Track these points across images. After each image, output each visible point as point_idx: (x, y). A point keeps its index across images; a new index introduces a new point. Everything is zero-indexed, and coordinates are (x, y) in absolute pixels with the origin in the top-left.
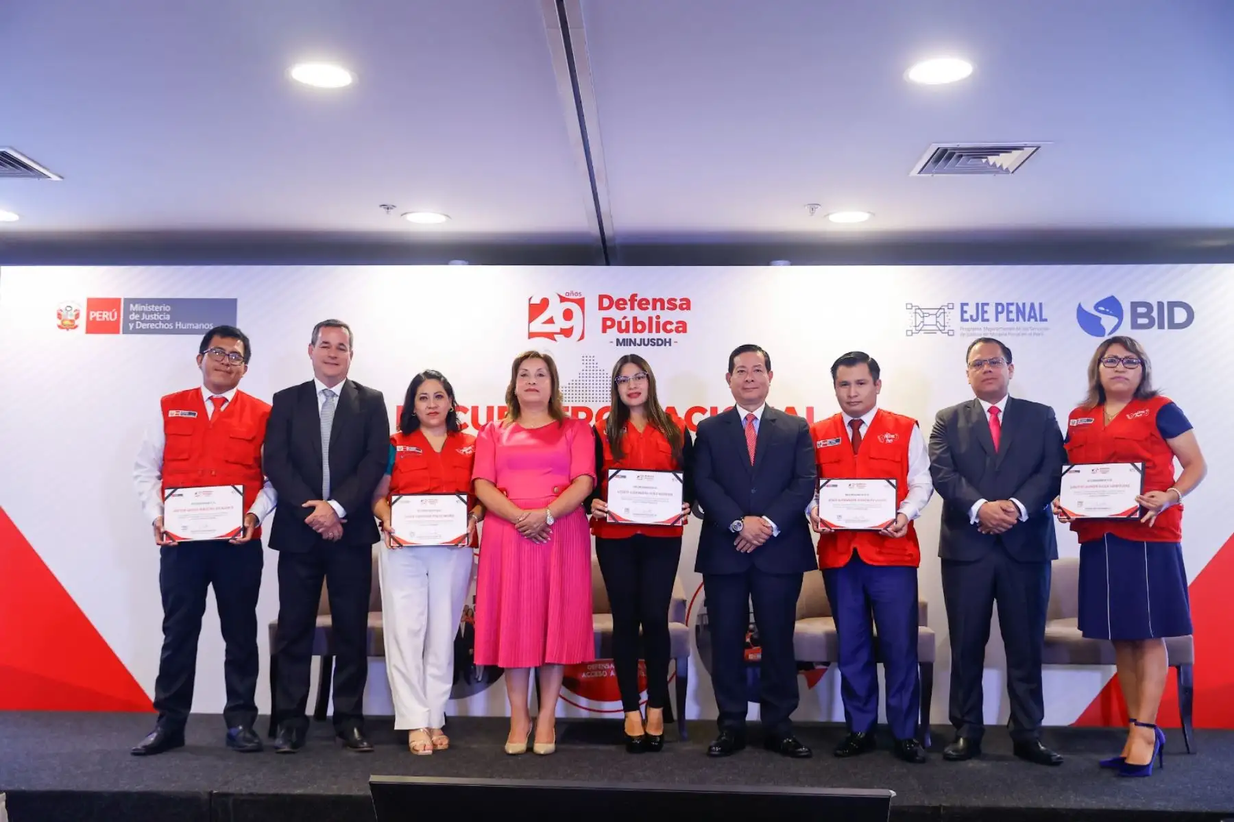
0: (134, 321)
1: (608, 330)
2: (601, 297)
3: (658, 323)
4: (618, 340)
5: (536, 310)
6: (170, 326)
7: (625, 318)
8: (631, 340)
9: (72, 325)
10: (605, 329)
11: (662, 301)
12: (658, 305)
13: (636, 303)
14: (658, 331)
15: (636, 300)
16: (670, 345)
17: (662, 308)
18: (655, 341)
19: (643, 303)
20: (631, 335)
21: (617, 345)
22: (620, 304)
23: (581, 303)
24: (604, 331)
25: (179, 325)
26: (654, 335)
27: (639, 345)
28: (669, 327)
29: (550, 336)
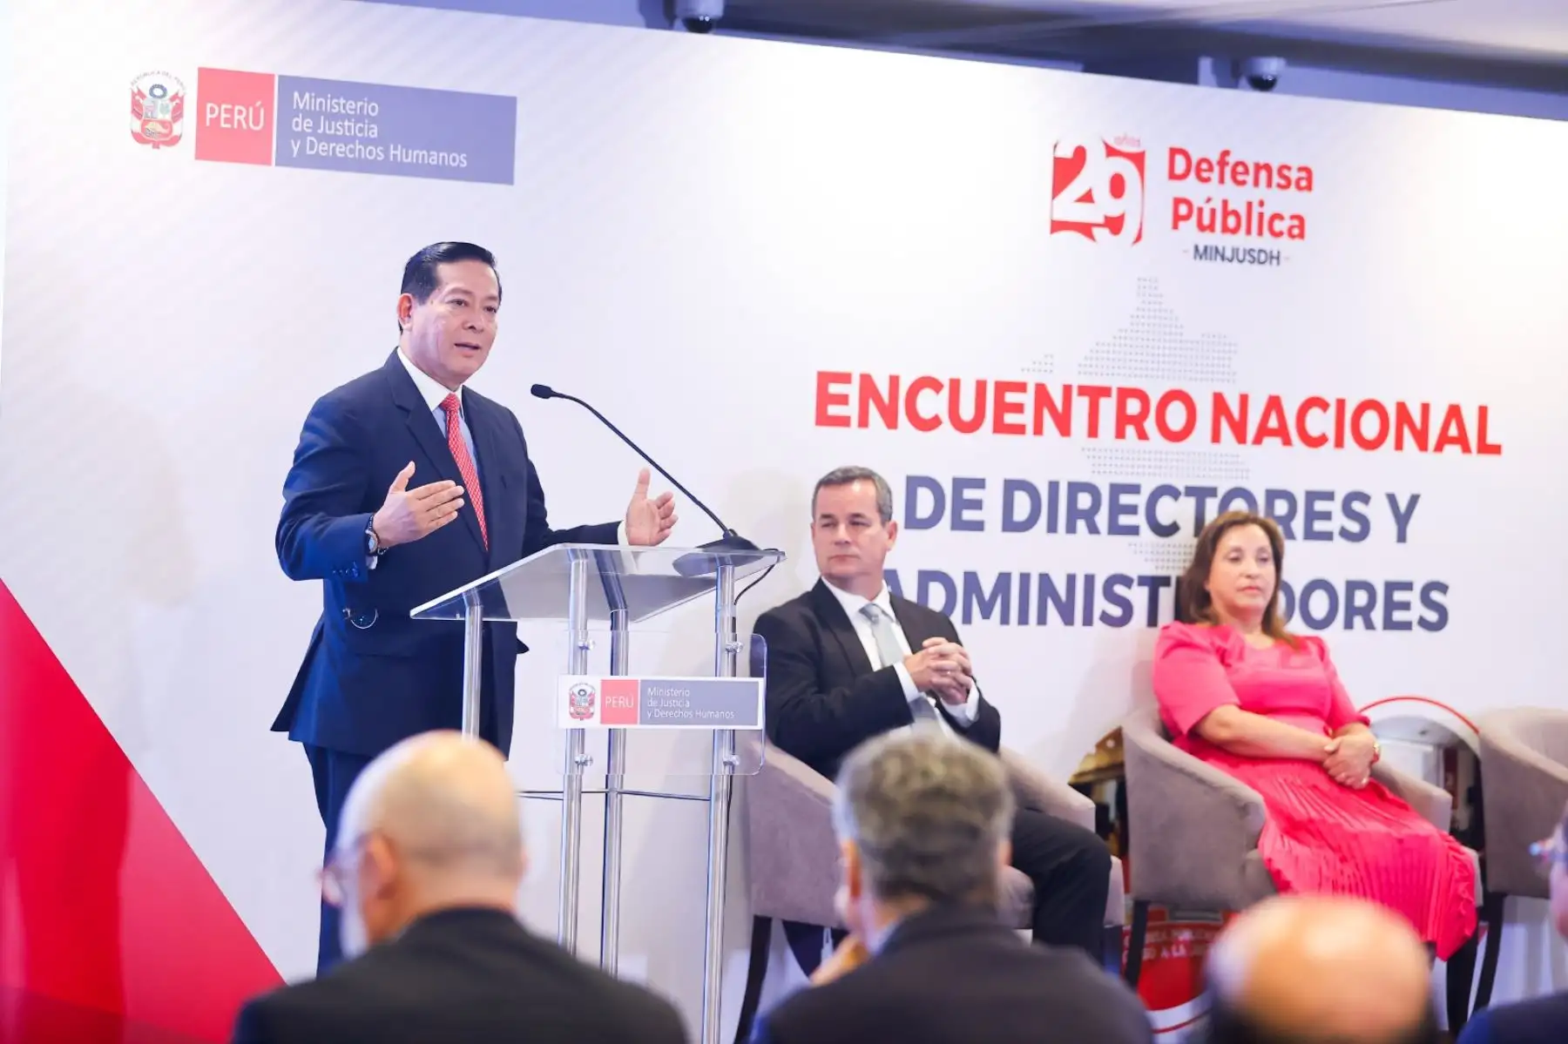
0: (302, 136)
1: (1182, 224)
2: (1174, 152)
3: (1261, 215)
4: (1196, 248)
5: (1066, 170)
6: (377, 153)
7: (1209, 200)
8: (1217, 249)
9: (166, 135)
10: (1177, 219)
11: (1268, 168)
12: (1263, 175)
13: (1228, 170)
14: (1260, 233)
15: (1227, 164)
16: (1278, 263)
17: (1269, 184)
18: (1256, 255)
19: (1238, 173)
20: (1217, 239)
21: (1195, 258)
22: (1199, 169)
23: (1138, 159)
24: (1175, 227)
25: (397, 152)
26: (1254, 242)
27: (1231, 261)
28: (1278, 225)
29: (1085, 229)
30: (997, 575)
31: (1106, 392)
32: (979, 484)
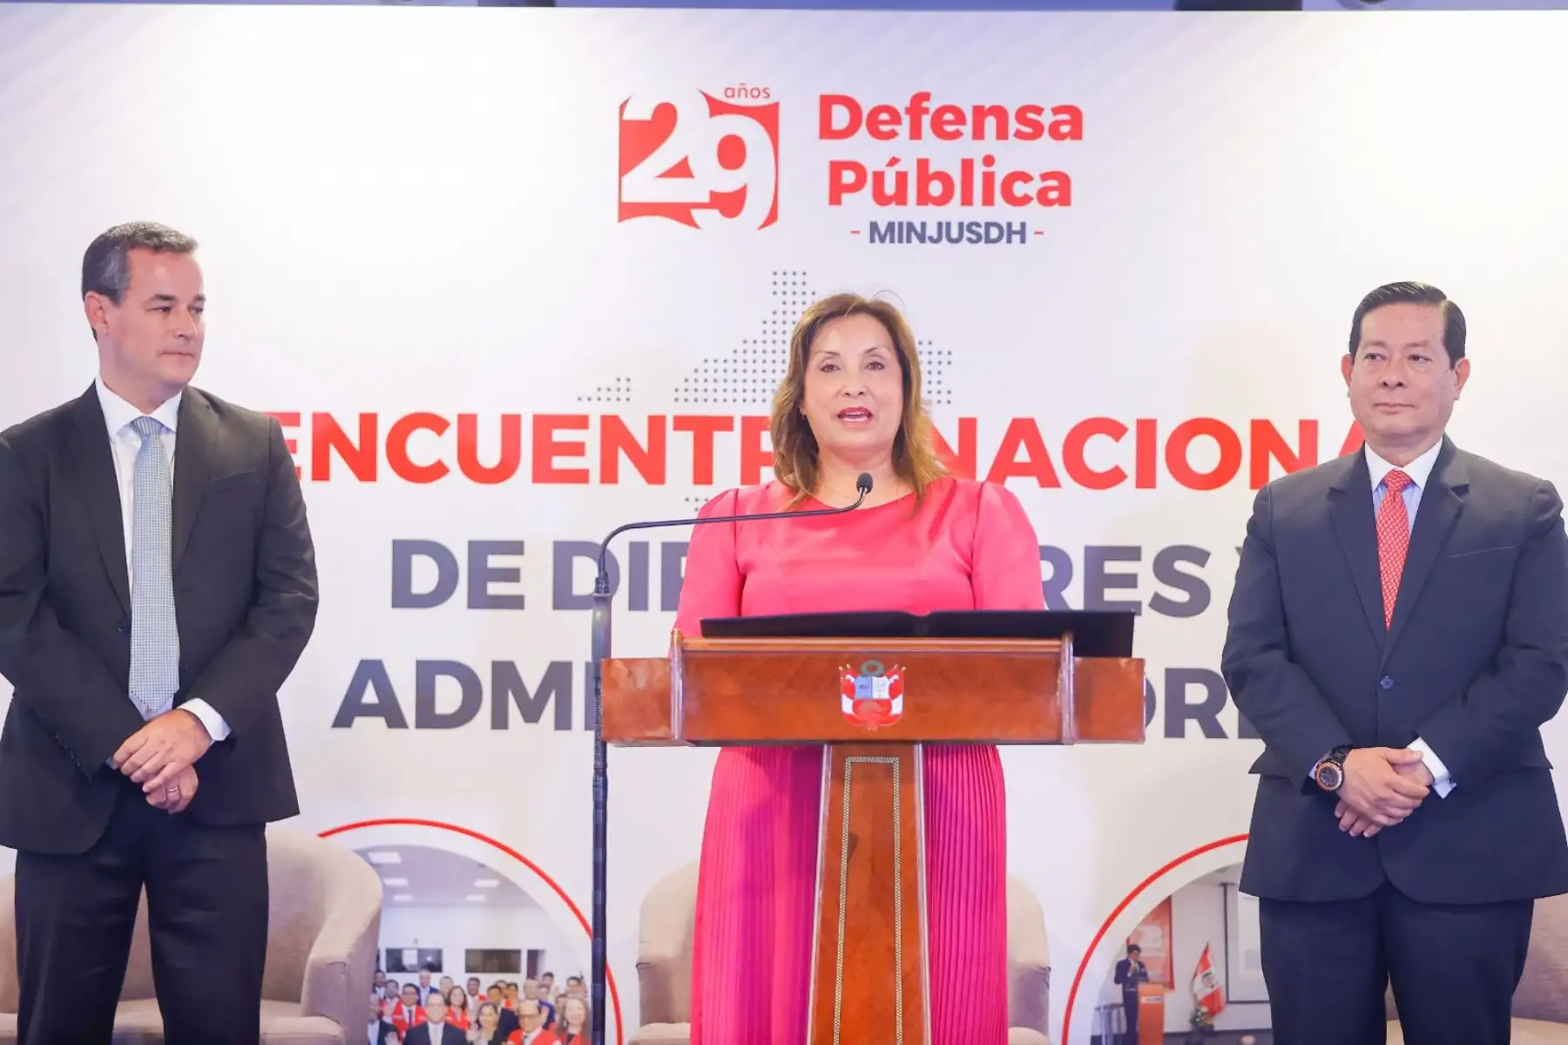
1: (845, 197)
2: (827, 102)
3: (988, 179)
4: (874, 227)
5: (641, 138)
7: (894, 161)
8: (911, 226)
10: (837, 192)
11: (999, 112)
12: (991, 123)
13: (926, 120)
14: (988, 200)
15: (926, 111)
16: (1023, 241)
17: (1002, 134)
18: (982, 231)
19: (946, 122)
20: (911, 212)
21: (872, 241)
22: (879, 122)
23: (768, 117)
24: (835, 199)
26: (978, 213)
27: (936, 241)
28: (1019, 189)
29: (681, 213)
30: (549, 663)
31: (725, 423)
32: (516, 548)
